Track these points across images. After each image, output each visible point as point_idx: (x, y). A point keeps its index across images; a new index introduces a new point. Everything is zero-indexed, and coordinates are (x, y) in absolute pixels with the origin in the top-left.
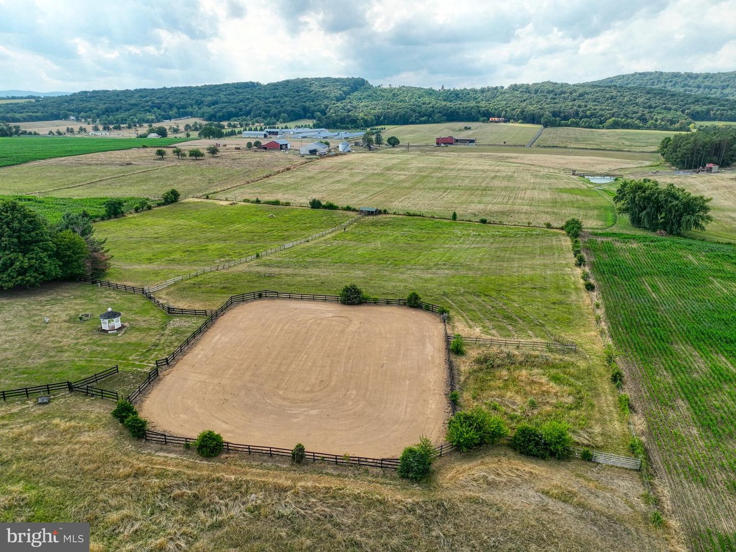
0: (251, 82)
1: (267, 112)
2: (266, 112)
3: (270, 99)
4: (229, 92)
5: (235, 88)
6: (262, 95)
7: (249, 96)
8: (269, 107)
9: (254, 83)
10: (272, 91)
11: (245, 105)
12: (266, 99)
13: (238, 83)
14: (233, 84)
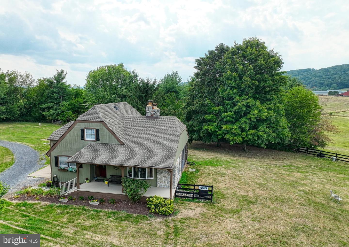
0: (308, 69)
1: (322, 84)
2: (320, 84)
3: (323, 77)
4: (295, 74)
5: (298, 72)
6: (317, 75)
7: (308, 76)
8: (323, 81)
9: (311, 69)
10: (324, 72)
11: (305, 81)
12: (320, 77)
13: (300, 70)
14: (297, 71)
